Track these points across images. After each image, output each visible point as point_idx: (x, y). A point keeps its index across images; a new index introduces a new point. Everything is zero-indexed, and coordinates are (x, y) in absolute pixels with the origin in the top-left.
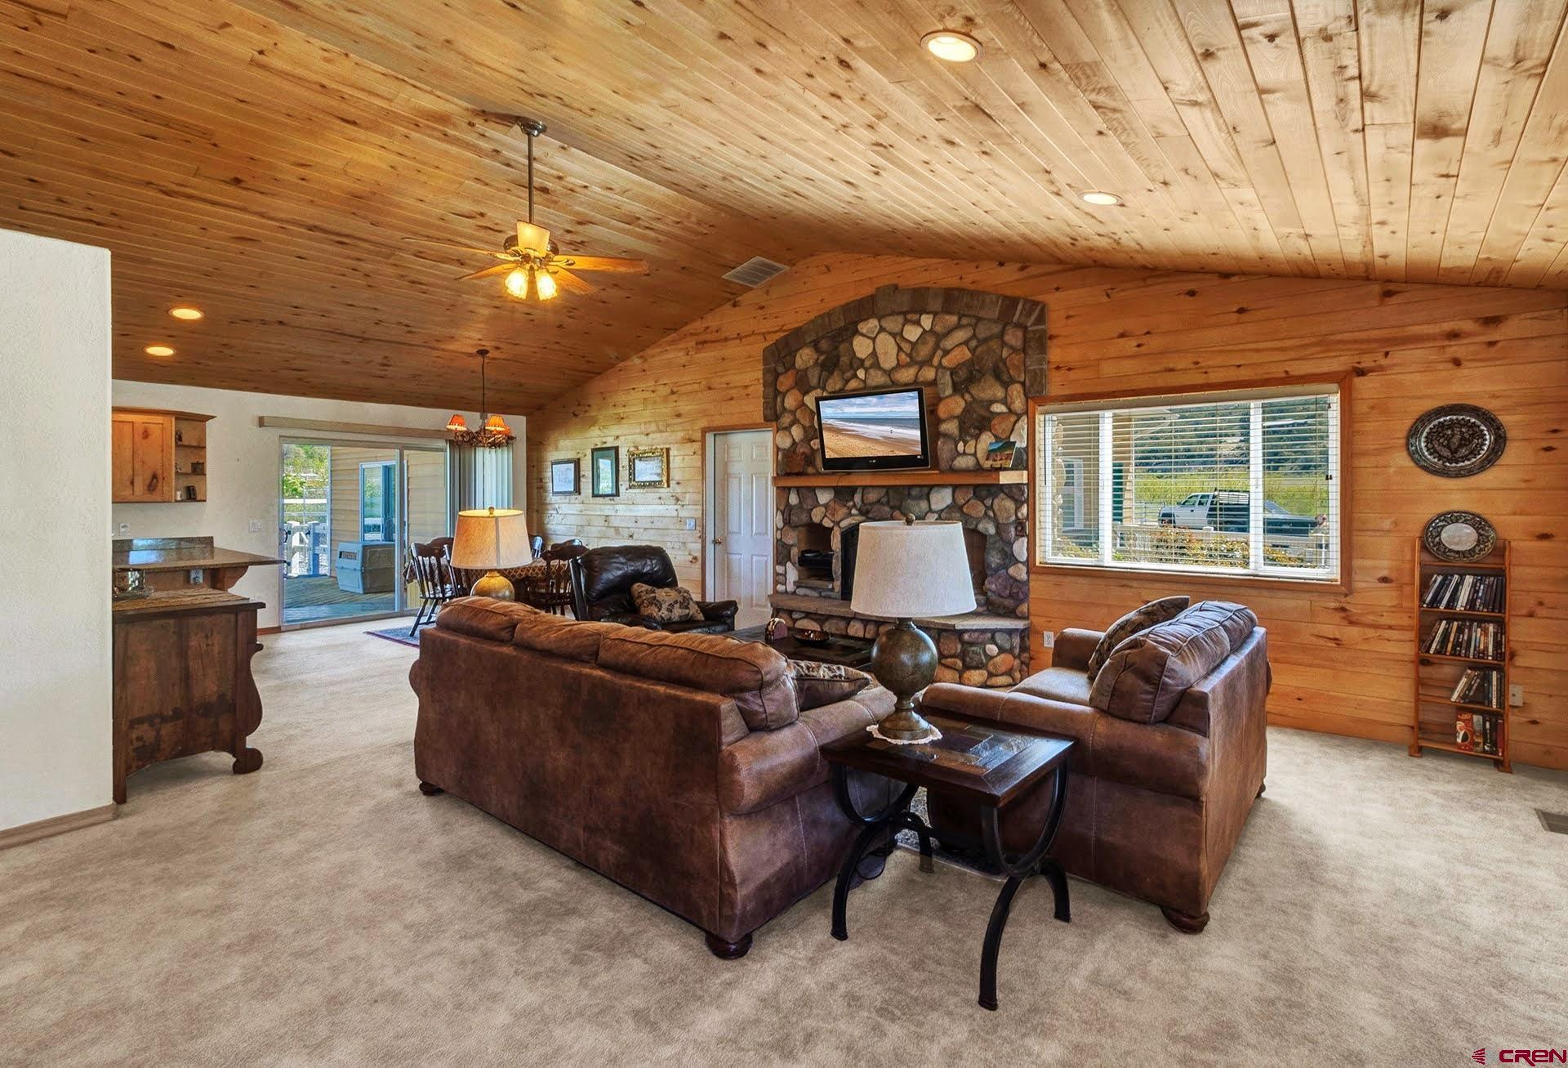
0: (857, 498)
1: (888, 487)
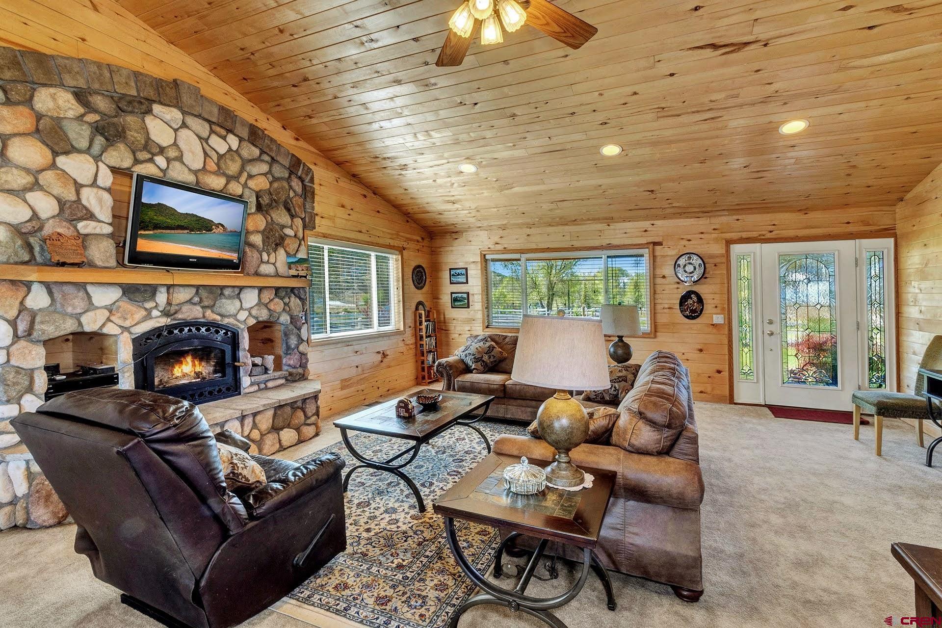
0: (162, 298)
1: (198, 287)
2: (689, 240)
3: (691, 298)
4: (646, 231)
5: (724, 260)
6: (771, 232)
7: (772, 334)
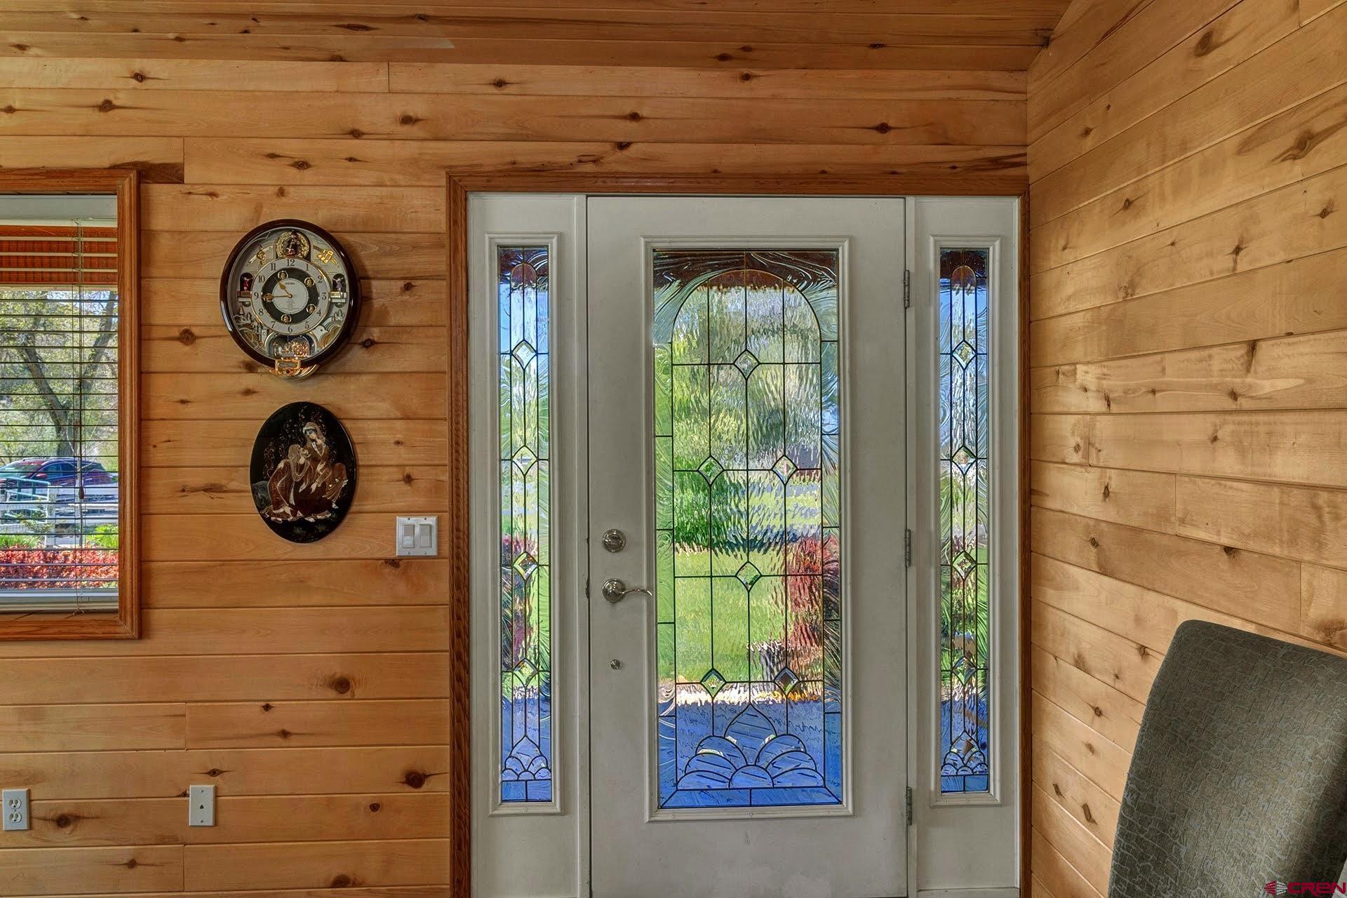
2: (302, 165)
3: (303, 441)
4: (107, 106)
5: (440, 262)
6: (622, 146)
7: (616, 595)
